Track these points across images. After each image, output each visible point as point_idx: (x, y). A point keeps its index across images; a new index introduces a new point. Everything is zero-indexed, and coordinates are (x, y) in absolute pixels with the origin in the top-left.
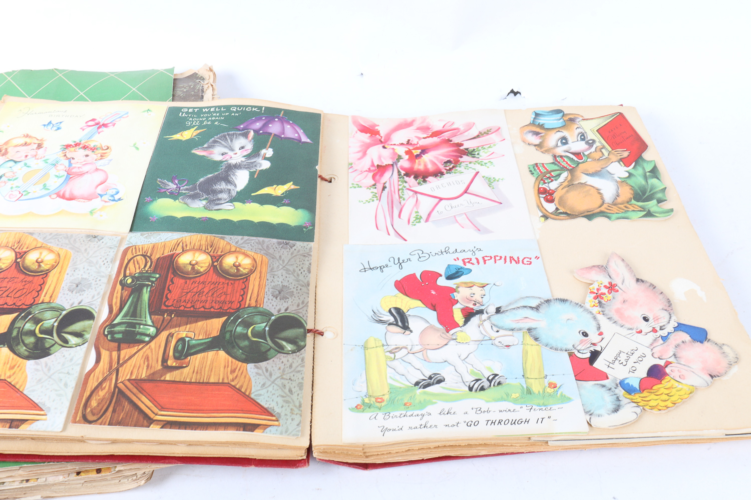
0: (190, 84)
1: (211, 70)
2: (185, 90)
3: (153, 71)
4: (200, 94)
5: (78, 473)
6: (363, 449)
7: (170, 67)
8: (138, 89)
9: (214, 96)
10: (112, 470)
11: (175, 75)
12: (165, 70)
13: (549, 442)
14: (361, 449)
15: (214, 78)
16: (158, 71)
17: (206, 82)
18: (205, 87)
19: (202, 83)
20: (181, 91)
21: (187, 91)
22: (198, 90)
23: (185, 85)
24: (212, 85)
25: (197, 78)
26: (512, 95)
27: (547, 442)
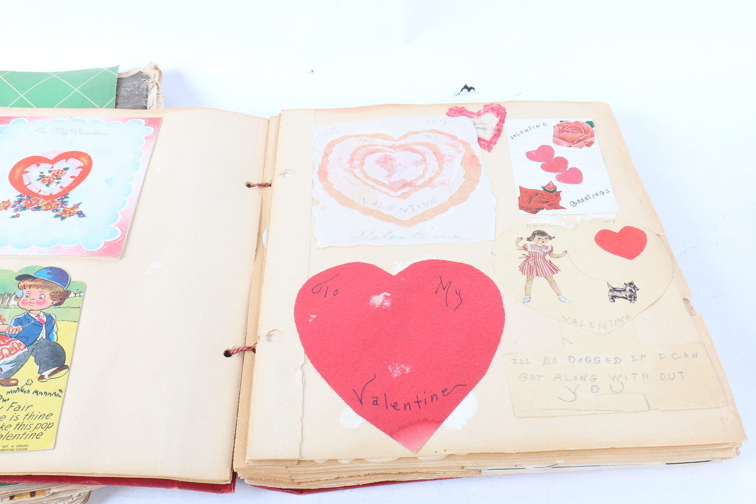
0: (135, 83)
1: (156, 68)
2: (129, 90)
3: (97, 70)
4: (145, 94)
5: (12, 498)
6: (290, 477)
7: (115, 65)
8: (80, 90)
9: (159, 95)
10: (47, 492)
11: (119, 74)
12: (109, 69)
13: (482, 471)
14: (288, 476)
15: (159, 77)
16: (102, 69)
17: (151, 81)
18: (150, 86)
19: (147, 82)
20: (125, 91)
21: (131, 91)
22: (143, 89)
23: (130, 84)
24: (157, 84)
25: (142, 77)
26: (466, 90)
27: (480, 471)
